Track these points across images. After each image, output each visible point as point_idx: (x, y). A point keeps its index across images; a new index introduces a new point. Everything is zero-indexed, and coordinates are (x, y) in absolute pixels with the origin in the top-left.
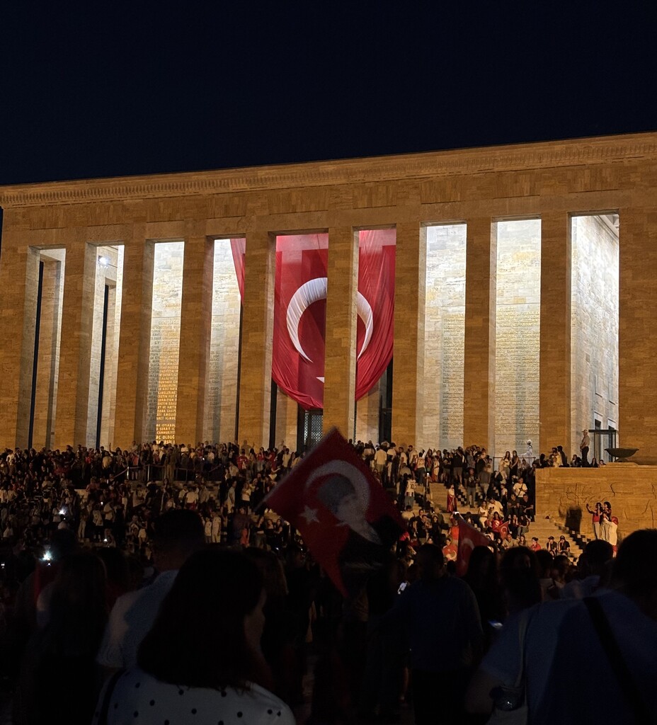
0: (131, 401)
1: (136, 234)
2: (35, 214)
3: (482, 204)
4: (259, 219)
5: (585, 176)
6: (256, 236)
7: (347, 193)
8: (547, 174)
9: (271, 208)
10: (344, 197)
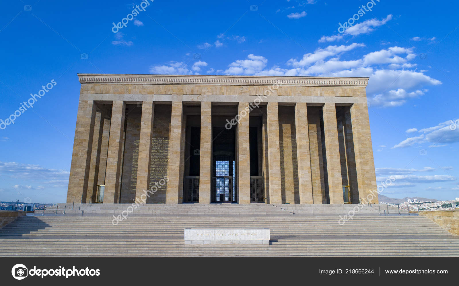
1: (149, 98)
2: (98, 88)
3: (303, 97)
4: (208, 96)
5: (340, 91)
6: (206, 103)
7: (246, 89)
8: (326, 88)
9: (212, 92)
10: (245, 90)
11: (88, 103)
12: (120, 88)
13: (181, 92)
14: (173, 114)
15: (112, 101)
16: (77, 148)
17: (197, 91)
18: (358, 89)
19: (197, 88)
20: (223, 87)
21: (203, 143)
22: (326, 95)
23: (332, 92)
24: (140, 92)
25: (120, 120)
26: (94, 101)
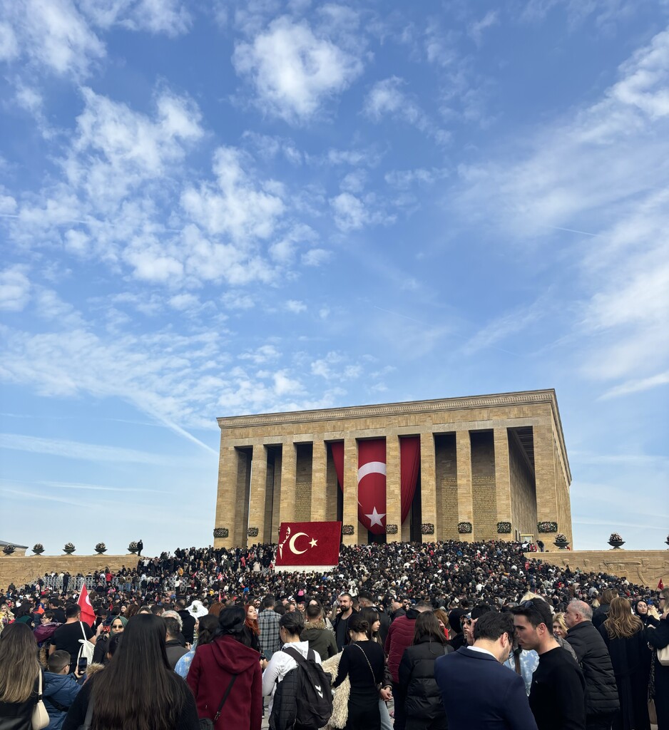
1: (289, 440)
2: (237, 432)
3: (464, 424)
4: (351, 432)
5: (515, 411)
6: (349, 440)
7: (395, 419)
8: (495, 410)
9: (356, 427)
10: (394, 421)
12: (259, 430)
13: (322, 430)
14: (314, 456)
15: (252, 446)
16: (220, 499)
17: (340, 426)
18: (540, 406)
19: (339, 423)
20: (368, 420)
22: (495, 418)
23: (504, 413)
24: (279, 433)
26: (236, 447)
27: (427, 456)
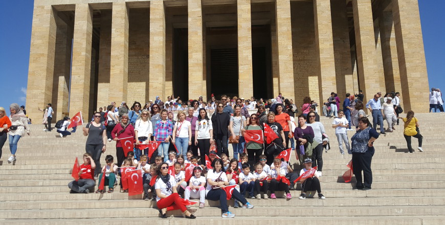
0: (120, 91)
11: (45, 8)
14: (151, 17)
21: (192, 52)
25: (85, 27)
26: (52, 6)
27: (284, 19)
